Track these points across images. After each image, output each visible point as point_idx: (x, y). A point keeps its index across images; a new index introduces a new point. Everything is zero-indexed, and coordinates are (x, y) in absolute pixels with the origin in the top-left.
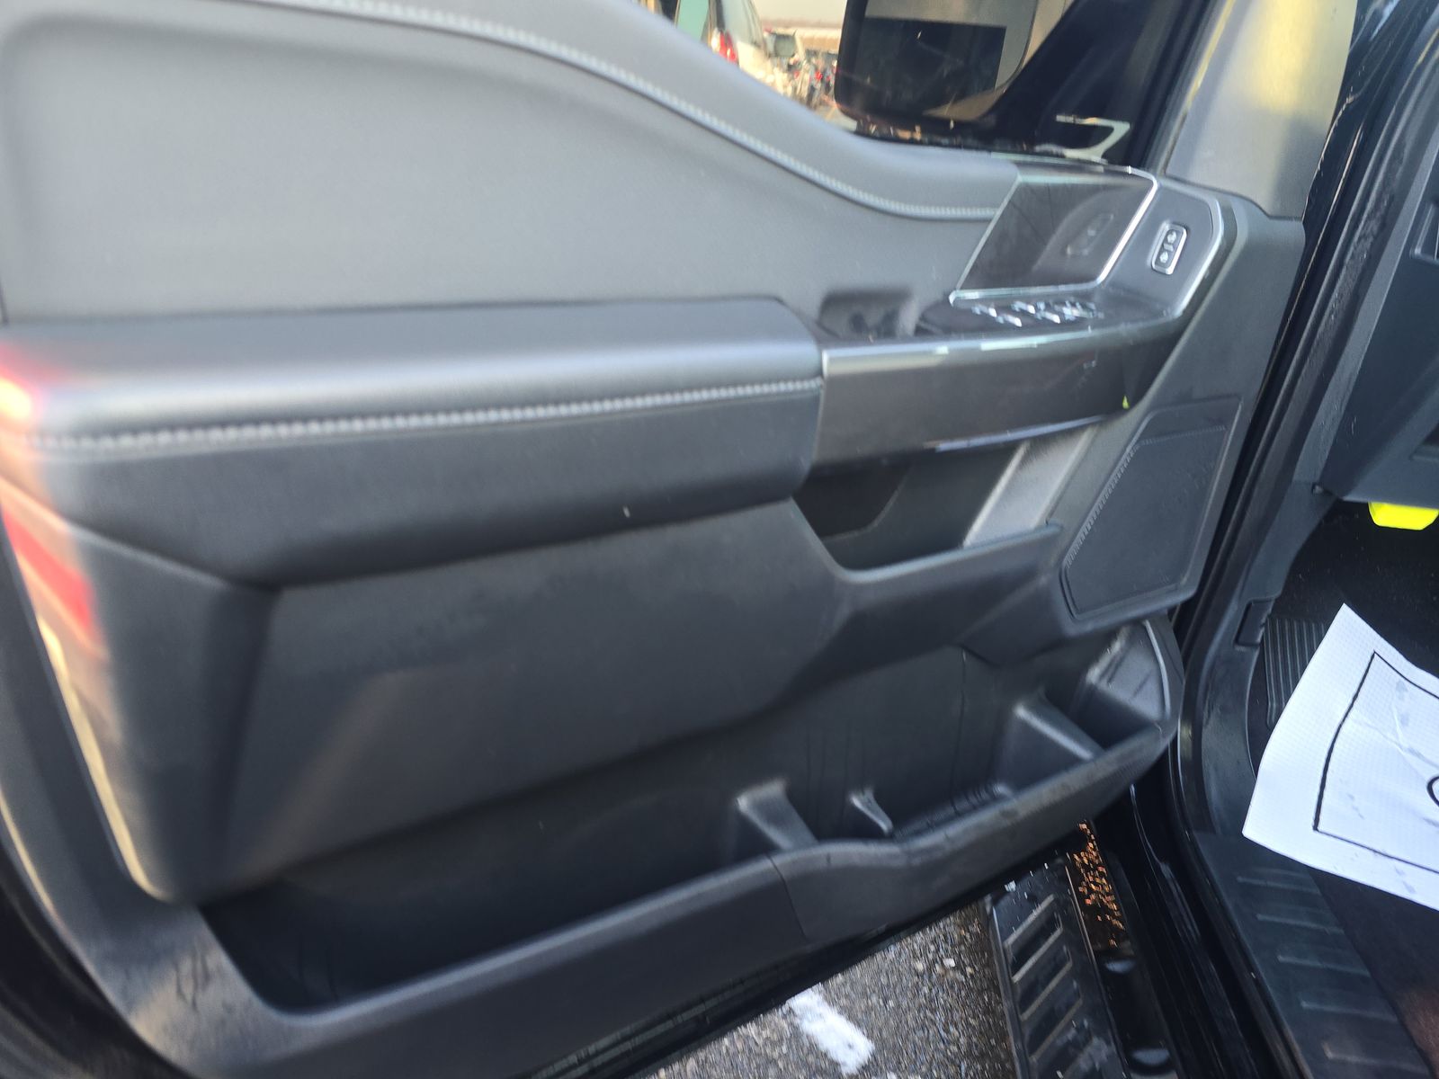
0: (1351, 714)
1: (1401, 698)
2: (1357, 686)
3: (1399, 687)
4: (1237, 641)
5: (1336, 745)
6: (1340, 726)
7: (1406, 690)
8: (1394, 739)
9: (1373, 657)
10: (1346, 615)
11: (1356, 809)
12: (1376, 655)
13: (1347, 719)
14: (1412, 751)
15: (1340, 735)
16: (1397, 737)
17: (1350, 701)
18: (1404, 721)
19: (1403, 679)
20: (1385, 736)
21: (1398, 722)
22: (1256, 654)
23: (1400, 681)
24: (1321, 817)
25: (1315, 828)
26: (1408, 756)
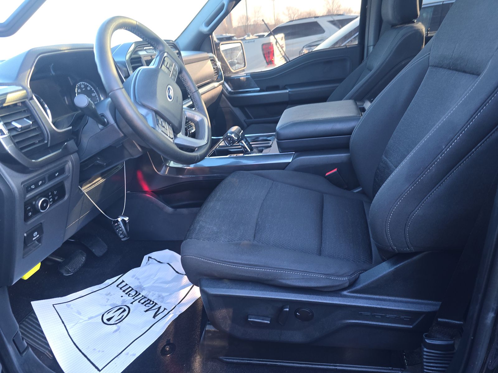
0: (68, 329)
1: (72, 308)
2: (60, 319)
3: (69, 306)
4: (21, 353)
5: (74, 341)
6: (69, 335)
7: (70, 305)
8: (83, 321)
9: (54, 307)
10: (35, 304)
11: (99, 351)
12: (54, 305)
13: (68, 331)
14: (90, 319)
15: (72, 337)
16: (82, 319)
17: (63, 325)
18: (80, 313)
19: (67, 303)
20: (81, 323)
21: (79, 316)
22: (30, 349)
23: (66, 304)
24: (97, 365)
25: (99, 371)
26: (90, 321)
